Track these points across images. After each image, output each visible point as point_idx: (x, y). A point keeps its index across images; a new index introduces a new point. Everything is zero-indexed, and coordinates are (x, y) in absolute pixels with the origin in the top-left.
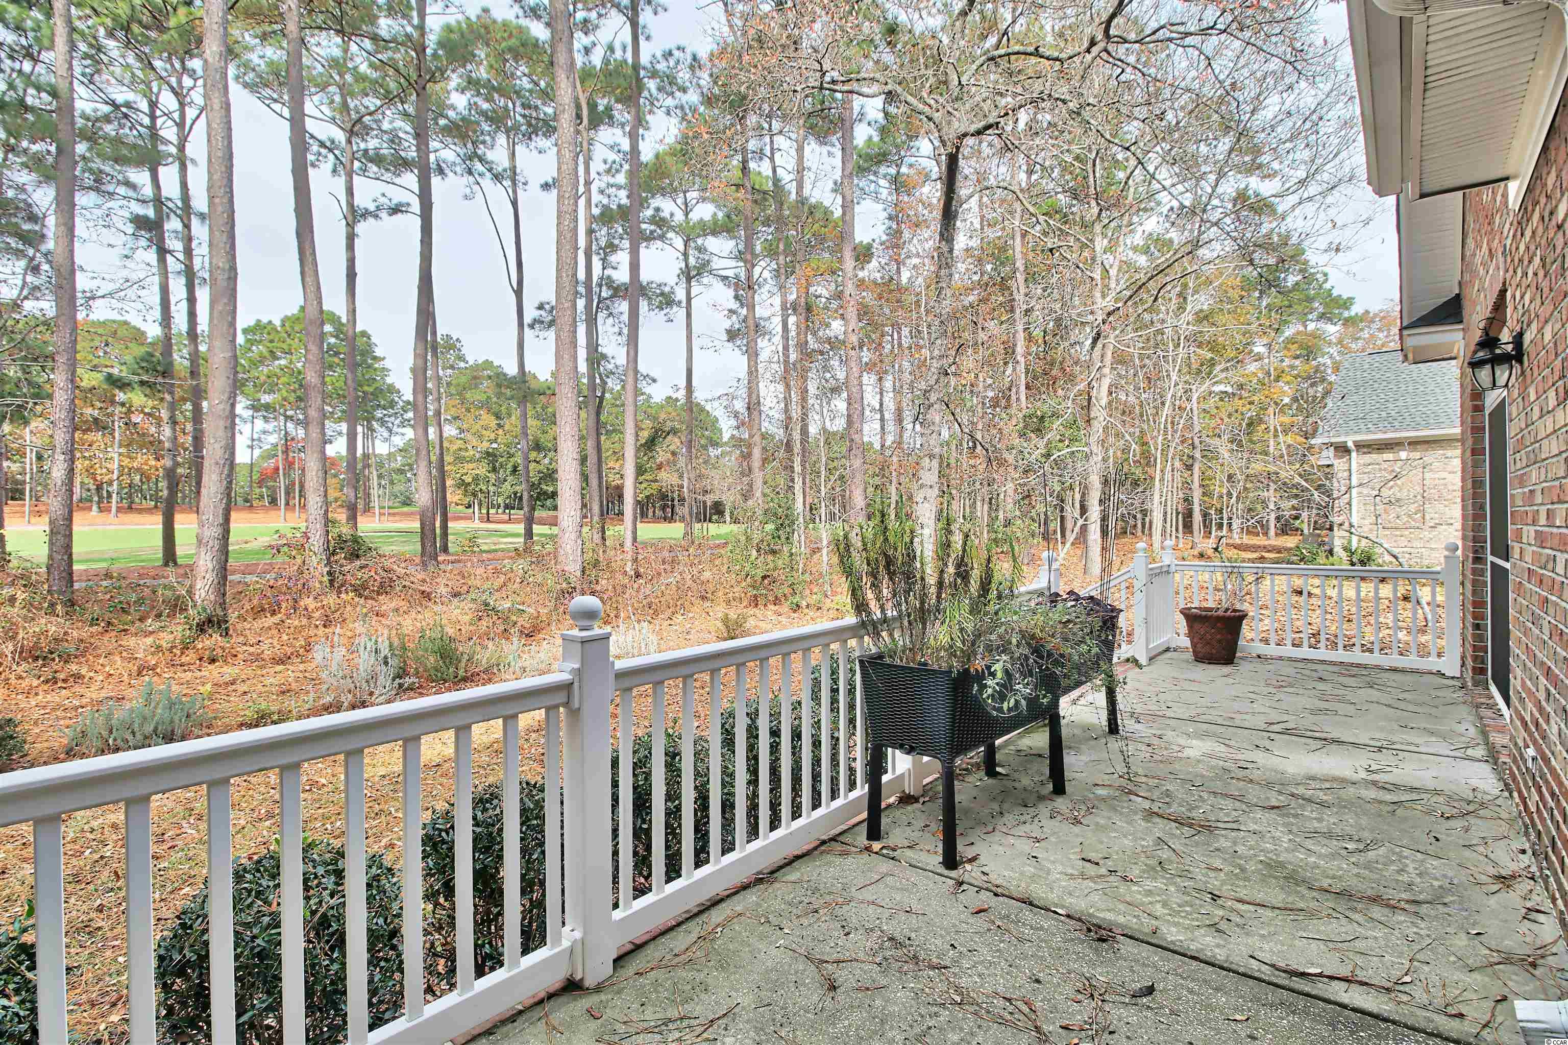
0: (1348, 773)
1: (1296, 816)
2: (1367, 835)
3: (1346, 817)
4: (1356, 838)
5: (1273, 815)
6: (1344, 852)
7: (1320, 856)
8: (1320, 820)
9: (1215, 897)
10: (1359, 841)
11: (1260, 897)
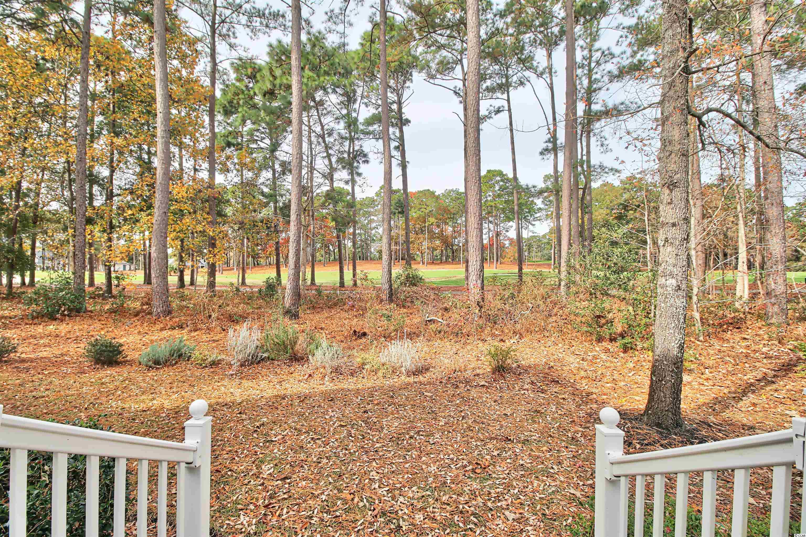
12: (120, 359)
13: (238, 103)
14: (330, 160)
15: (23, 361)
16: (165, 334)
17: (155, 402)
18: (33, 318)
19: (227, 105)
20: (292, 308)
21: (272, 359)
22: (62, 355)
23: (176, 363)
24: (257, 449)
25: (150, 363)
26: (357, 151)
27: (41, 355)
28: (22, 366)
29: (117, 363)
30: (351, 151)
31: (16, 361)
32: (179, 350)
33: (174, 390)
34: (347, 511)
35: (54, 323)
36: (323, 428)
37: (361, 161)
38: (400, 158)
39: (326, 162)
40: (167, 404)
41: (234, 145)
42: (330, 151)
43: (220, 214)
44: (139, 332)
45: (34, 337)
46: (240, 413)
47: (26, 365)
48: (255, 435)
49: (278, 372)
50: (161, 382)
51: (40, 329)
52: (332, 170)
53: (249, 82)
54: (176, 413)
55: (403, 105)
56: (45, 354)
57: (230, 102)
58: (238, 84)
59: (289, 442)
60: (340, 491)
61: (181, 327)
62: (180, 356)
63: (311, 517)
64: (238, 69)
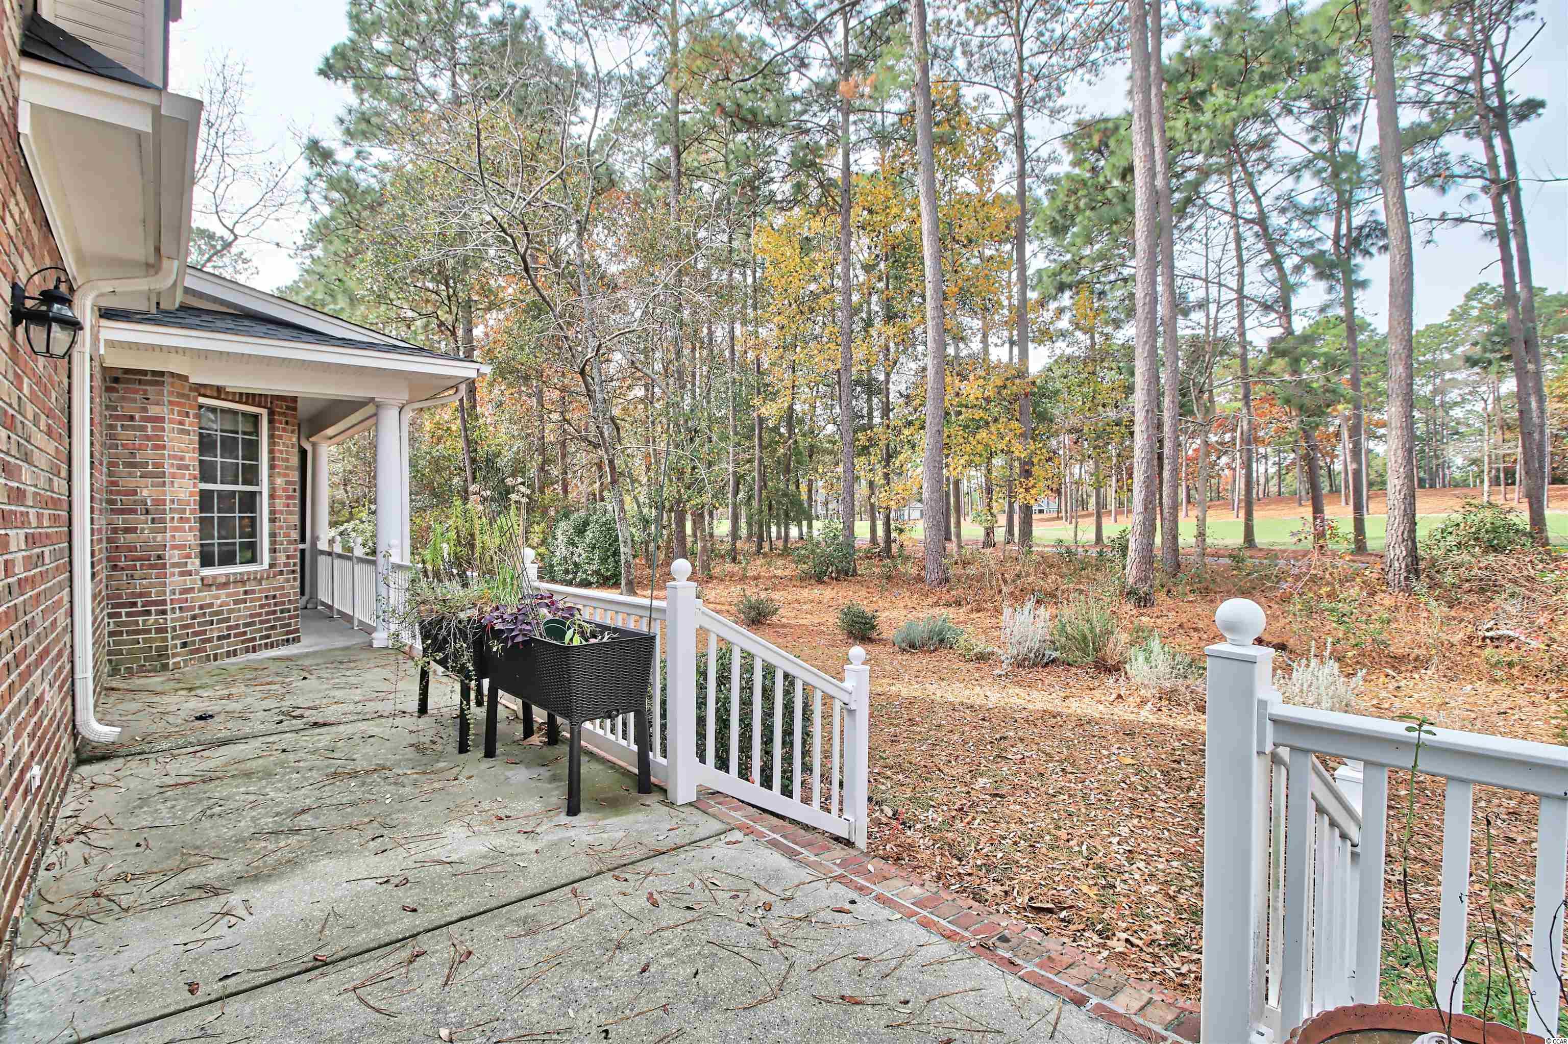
0: (258, 895)
1: (277, 814)
2: (206, 823)
3: (231, 833)
4: (216, 818)
5: (298, 806)
6: (221, 802)
7: (238, 794)
8: (253, 819)
9: (284, 751)
10: (212, 816)
11: (260, 761)
12: (874, 635)
13: (1077, 207)
14: (1281, 269)
15: (784, 626)
16: (937, 611)
17: (893, 688)
18: (802, 580)
19: (1058, 218)
20: (1140, 585)
21: (1069, 664)
22: (820, 624)
23: (936, 650)
24: (983, 761)
25: (904, 645)
26: (1361, 228)
27: (801, 622)
28: (781, 630)
29: (871, 640)
30: (1344, 230)
31: (777, 625)
32: (940, 632)
33: (919, 679)
34: (1052, 847)
35: (820, 586)
36: (1088, 762)
37: (1374, 250)
38: (1492, 218)
39: (1272, 274)
40: (904, 693)
41: (1070, 287)
42: (1280, 249)
43: (1044, 417)
44: (905, 607)
45: (798, 601)
46: (983, 719)
47: (786, 630)
48: (989, 747)
49: (1071, 684)
50: (907, 668)
51: (805, 593)
52: (1287, 290)
53: (1098, 160)
54: (910, 703)
55: (1507, 73)
56: (804, 622)
57: (1062, 211)
58: (1077, 171)
59: (1028, 765)
60: (1058, 828)
61: (959, 604)
62: (941, 641)
63: (1004, 838)
64: (1075, 144)
